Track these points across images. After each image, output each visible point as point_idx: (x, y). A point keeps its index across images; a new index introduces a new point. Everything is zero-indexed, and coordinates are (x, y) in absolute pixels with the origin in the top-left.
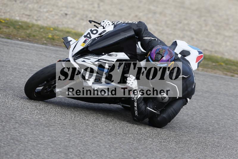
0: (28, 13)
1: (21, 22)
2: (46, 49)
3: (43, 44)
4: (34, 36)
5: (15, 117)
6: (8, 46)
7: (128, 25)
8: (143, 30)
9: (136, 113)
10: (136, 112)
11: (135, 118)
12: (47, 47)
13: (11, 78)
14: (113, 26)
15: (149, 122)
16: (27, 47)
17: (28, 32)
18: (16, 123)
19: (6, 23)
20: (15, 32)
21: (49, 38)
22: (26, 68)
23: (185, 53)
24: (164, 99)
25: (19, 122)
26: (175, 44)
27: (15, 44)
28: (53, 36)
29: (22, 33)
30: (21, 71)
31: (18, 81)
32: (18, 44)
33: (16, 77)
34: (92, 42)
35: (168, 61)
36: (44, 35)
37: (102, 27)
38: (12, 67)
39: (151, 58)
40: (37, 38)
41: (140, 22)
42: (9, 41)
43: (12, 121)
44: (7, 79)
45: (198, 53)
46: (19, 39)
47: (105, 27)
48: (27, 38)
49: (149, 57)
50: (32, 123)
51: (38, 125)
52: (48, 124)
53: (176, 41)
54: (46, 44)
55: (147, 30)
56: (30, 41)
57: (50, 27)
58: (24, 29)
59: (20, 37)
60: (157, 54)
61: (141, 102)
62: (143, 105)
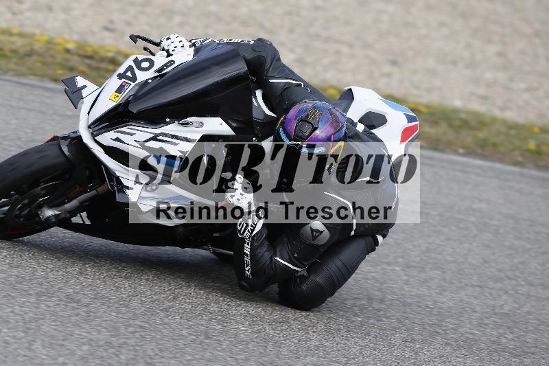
0: (482, 91)
1: (468, 112)
2: (522, 175)
3: (516, 163)
4: (495, 145)
5: (444, 331)
6: (433, 166)
7: (229, 48)
8: (268, 61)
9: (248, 271)
10: (247, 269)
11: (244, 284)
12: (525, 171)
13: (438, 242)
14: (192, 50)
15: (280, 294)
16: (478, 171)
17: (481, 135)
18: (447, 344)
19: (431, 114)
20: (451, 135)
21: (529, 151)
22: (472, 219)
23: (373, 120)
24: (318, 236)
25: (453, 343)
26: (348, 96)
27: (450, 162)
28: (538, 146)
29: (468, 138)
30: (462, 225)
31: (453, 249)
32: (456, 163)
33: (448, 239)
34: (138, 91)
35: (328, 139)
36: (518, 143)
37: (165, 54)
38: (441, 215)
39: (285, 131)
40: (502, 149)
41: (260, 40)
42: (437, 155)
43: (436, 340)
44: (429, 243)
45: (406, 120)
46: (461, 151)
47: (171, 52)
48: (479, 151)
49: (281, 129)
50: (483, 346)
51: (496, 351)
52: (519, 350)
53: (350, 90)
54: (521, 165)
55: (279, 59)
56: (484, 157)
57: (532, 126)
58: (472, 128)
59: (463, 147)
60: (302, 120)
61: (262, 244)
62: (266, 251)
